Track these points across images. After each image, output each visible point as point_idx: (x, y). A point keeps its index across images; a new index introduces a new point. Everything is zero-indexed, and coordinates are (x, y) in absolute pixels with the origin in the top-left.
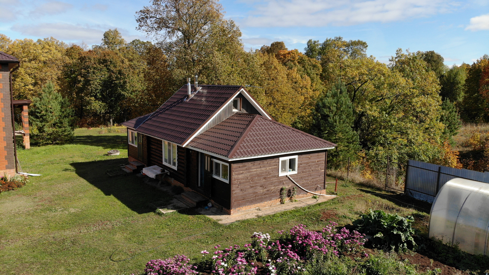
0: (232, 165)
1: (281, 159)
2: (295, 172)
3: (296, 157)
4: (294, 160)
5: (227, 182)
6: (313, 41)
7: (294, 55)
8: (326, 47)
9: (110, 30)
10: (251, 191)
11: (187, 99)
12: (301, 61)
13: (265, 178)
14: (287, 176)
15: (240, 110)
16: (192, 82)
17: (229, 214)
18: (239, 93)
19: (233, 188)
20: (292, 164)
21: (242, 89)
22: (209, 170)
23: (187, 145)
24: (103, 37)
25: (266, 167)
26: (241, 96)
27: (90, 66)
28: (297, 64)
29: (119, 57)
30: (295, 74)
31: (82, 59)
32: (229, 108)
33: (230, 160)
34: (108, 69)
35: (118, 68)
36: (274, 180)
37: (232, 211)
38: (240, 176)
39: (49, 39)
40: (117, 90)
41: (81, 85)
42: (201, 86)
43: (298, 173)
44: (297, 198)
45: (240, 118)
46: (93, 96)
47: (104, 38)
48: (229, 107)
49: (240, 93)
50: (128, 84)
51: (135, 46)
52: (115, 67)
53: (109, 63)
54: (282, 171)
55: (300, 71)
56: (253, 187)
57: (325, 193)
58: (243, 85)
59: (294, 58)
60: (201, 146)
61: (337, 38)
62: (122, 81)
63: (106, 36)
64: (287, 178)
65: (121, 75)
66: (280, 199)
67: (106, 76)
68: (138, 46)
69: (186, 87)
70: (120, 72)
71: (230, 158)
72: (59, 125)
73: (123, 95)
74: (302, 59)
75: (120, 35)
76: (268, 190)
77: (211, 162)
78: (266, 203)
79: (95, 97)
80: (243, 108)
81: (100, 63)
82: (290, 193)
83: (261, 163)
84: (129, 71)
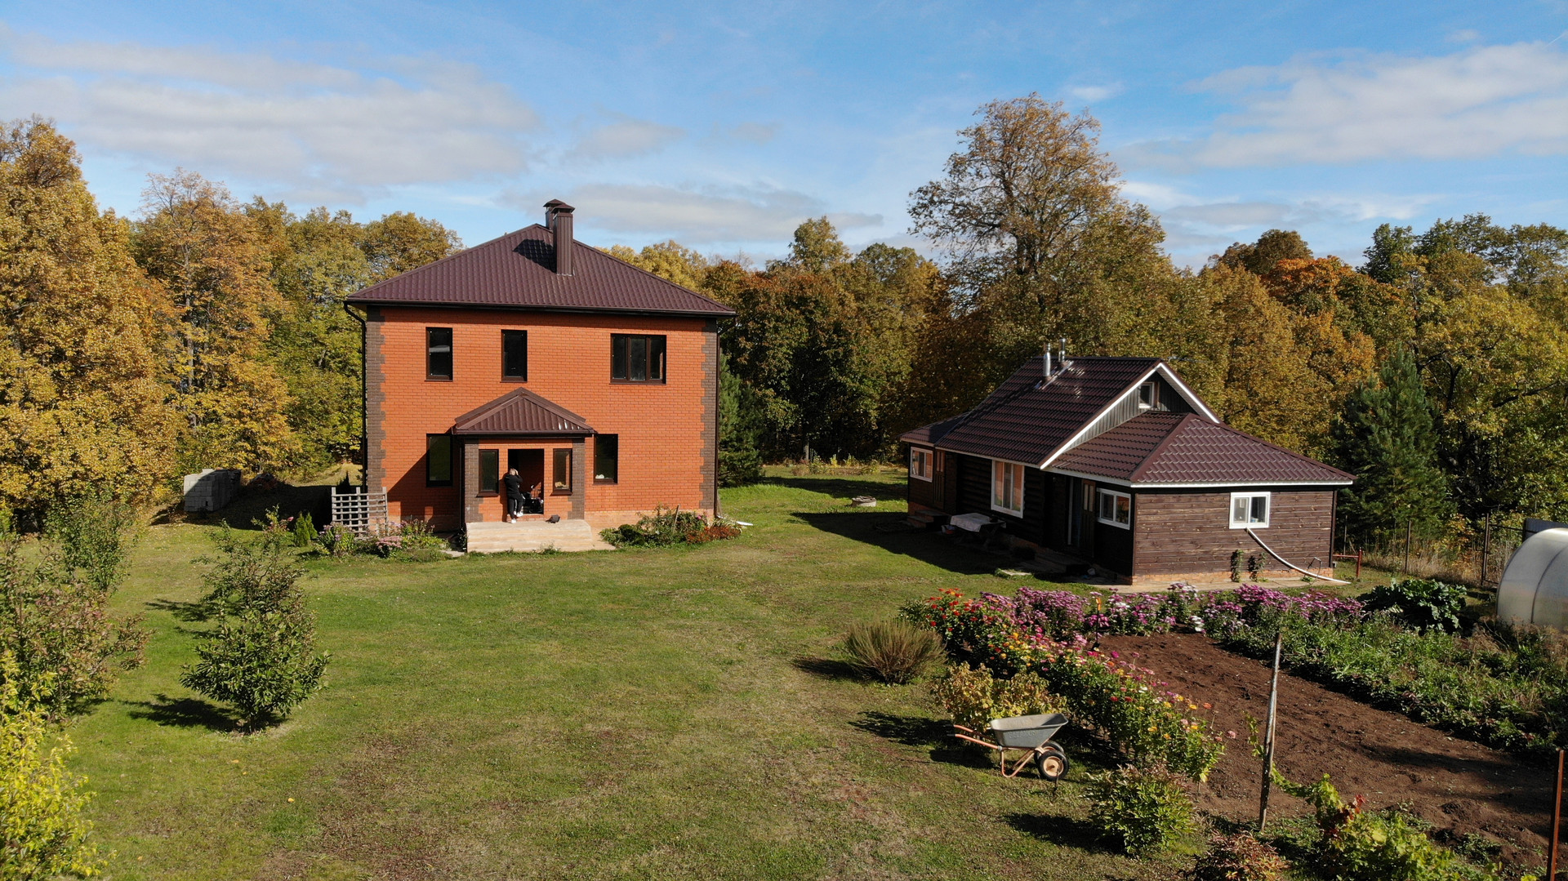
0: (1137, 496)
1: (1234, 495)
2: (1265, 525)
3: (1267, 495)
4: (1263, 499)
5: (1127, 527)
6: (1392, 228)
7: (1324, 272)
8: (1436, 245)
9: (810, 220)
10: (1171, 548)
11: (1042, 385)
12: (1348, 289)
13: (1200, 528)
14: (1246, 530)
15: (1155, 406)
16: (1054, 353)
17: (1130, 583)
18: (1153, 371)
19: (1138, 537)
20: (1257, 508)
21: (1161, 365)
22: (1091, 510)
23: (1049, 466)
24: (793, 239)
25: (1203, 509)
26: (1158, 378)
27: (767, 313)
28: (1335, 298)
29: (835, 289)
30: (1327, 328)
31: (749, 297)
32: (1132, 400)
33: (1133, 486)
34: (808, 320)
35: (833, 318)
36: (1220, 534)
37: (1135, 579)
38: (1152, 518)
39: (666, 246)
40: (827, 371)
41: (745, 359)
42: (1071, 360)
43: (1271, 527)
44: (1267, 575)
45: (1153, 420)
46: (772, 386)
47: (796, 241)
48: (1132, 398)
49: (1156, 373)
50: (854, 358)
51: (873, 261)
52: (825, 314)
53: (812, 305)
54: (1237, 518)
55: (1342, 318)
56: (1176, 541)
57: (1331, 575)
58: (1162, 358)
59: (1326, 282)
60: (1077, 467)
61: (1472, 219)
62: (840, 350)
63: (801, 236)
64: (1247, 535)
65: (839, 336)
66: (1230, 573)
67: (804, 338)
68: (881, 259)
69: (1042, 362)
70: (837, 328)
71: (1134, 482)
72: (735, 443)
73: (841, 384)
74: (1349, 285)
75: (831, 232)
76: (1206, 552)
77: (1097, 495)
78: (1201, 574)
79: (776, 388)
80: (1161, 401)
81: (789, 303)
82: (1253, 564)
83: (1194, 499)
84: (859, 324)
